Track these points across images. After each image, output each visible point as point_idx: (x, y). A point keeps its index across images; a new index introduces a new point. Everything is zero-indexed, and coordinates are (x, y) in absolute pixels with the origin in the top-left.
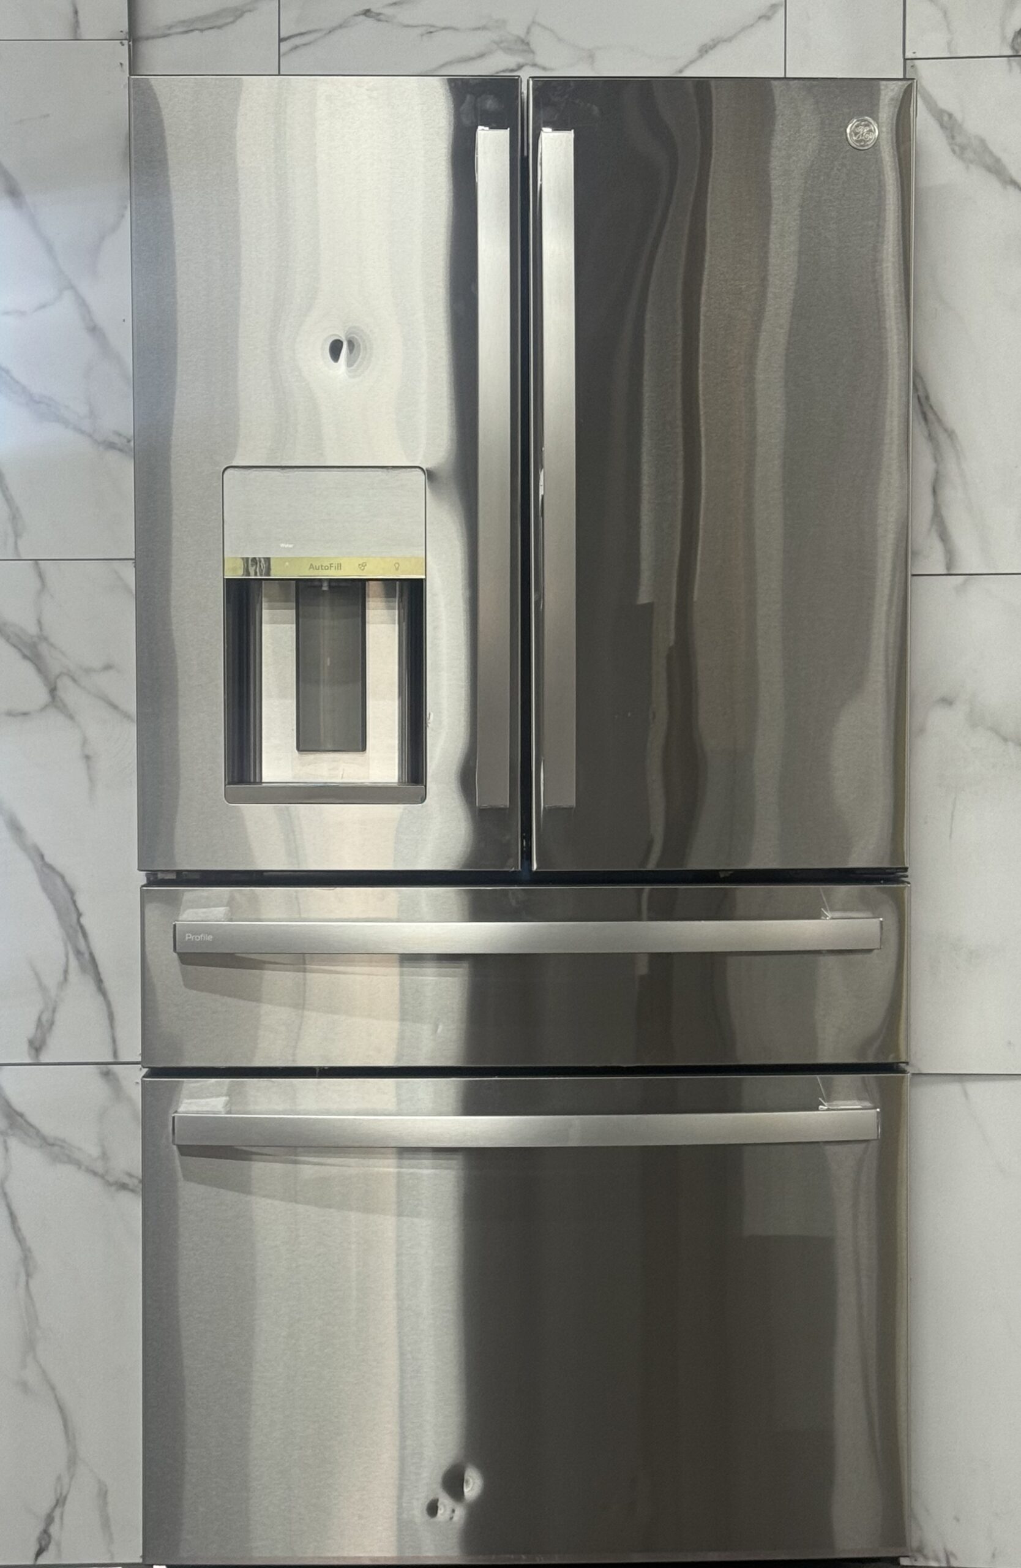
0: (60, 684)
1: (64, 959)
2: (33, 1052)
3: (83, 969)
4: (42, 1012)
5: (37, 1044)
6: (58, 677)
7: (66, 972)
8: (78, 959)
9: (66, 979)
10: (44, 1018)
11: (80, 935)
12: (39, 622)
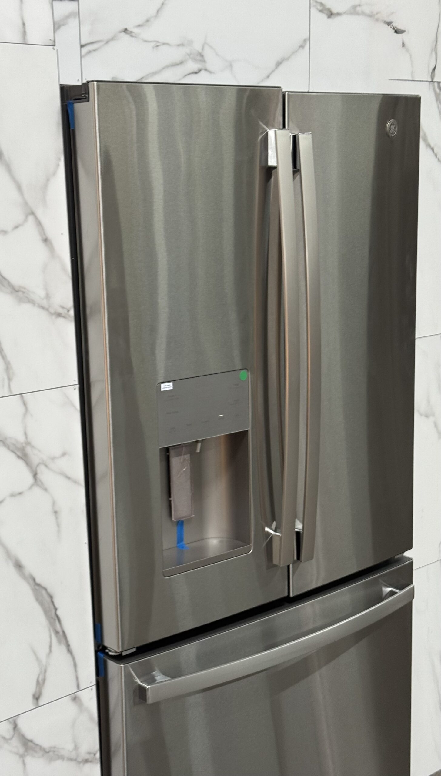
0: (39, 471)
1: (49, 639)
2: (35, 701)
3: (60, 642)
4: (39, 676)
5: (37, 696)
6: (38, 466)
7: (50, 647)
8: (57, 636)
9: (50, 651)
10: (40, 679)
11: (57, 622)
12: (26, 434)
